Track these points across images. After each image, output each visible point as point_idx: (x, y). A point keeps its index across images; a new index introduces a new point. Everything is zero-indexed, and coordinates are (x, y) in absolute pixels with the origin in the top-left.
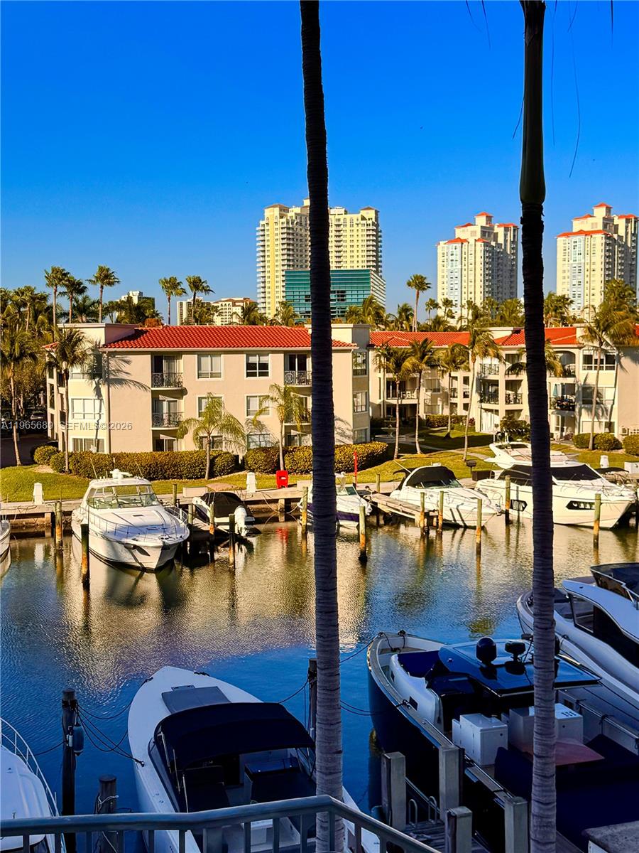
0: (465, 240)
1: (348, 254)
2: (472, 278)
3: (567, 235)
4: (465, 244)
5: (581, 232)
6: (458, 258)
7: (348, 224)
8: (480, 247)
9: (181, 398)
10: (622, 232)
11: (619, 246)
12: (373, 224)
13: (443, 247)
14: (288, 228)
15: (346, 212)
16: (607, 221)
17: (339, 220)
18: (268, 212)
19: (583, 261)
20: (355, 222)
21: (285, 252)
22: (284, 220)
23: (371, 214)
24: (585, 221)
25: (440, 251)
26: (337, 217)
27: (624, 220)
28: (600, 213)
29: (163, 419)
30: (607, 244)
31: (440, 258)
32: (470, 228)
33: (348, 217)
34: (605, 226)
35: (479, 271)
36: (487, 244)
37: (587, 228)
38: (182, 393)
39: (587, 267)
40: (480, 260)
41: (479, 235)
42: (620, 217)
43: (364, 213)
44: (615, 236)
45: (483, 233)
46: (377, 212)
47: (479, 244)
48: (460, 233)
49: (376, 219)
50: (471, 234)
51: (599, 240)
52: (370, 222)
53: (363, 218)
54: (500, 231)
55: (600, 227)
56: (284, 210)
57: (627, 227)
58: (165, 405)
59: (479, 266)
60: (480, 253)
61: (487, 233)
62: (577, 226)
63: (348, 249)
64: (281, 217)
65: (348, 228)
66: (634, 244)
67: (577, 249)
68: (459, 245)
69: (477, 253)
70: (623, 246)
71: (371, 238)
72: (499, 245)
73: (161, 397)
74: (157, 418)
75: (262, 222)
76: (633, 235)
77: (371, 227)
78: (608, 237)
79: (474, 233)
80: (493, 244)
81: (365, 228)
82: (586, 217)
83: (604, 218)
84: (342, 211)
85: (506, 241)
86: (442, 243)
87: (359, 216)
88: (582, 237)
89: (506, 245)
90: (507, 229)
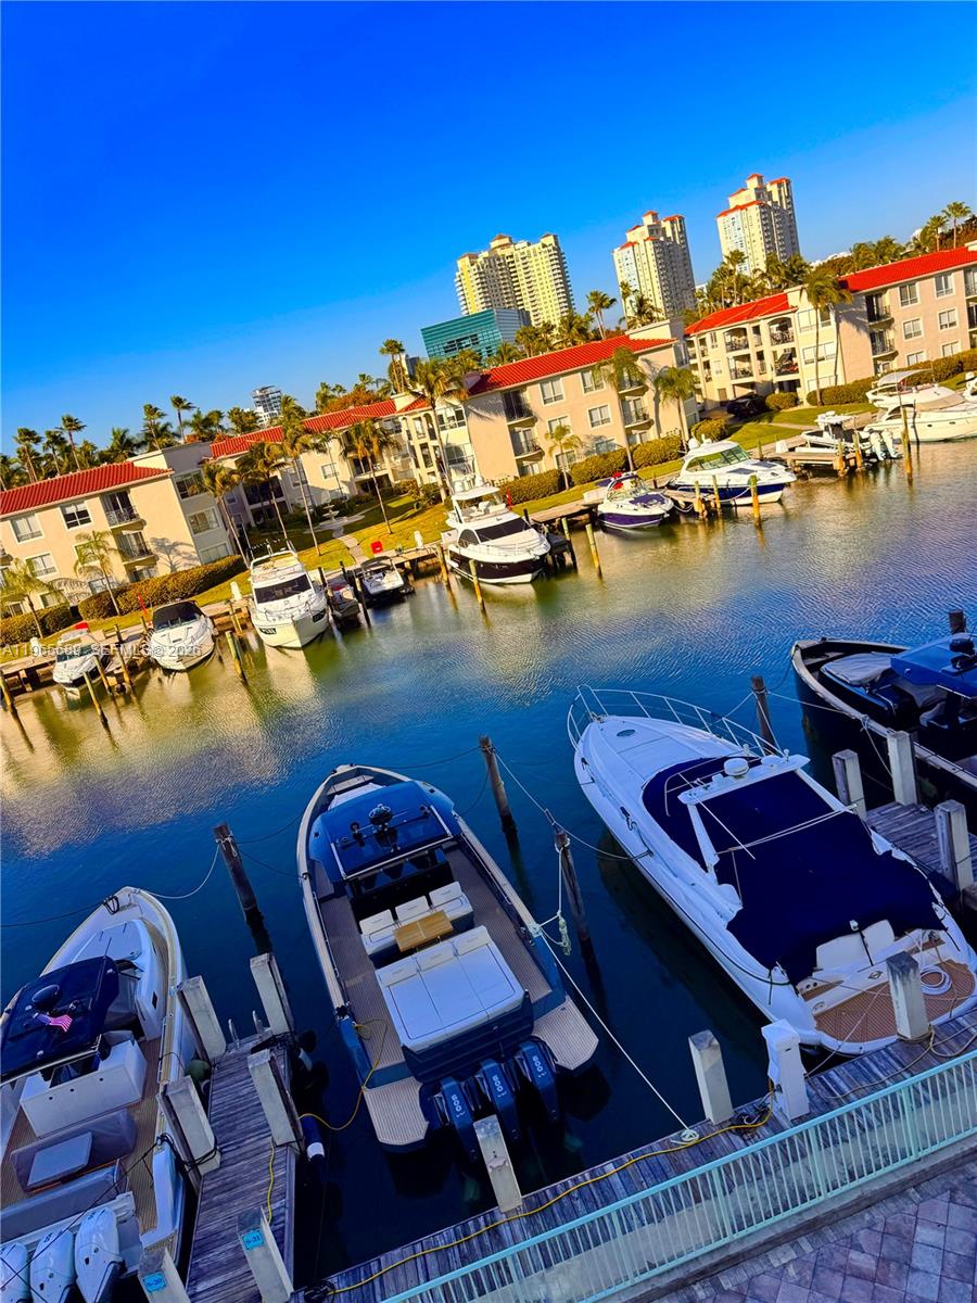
0: (635, 243)
1: (538, 282)
2: (647, 276)
3: (725, 214)
4: (636, 246)
5: (737, 208)
6: (633, 261)
7: (532, 254)
8: (650, 245)
9: (533, 425)
10: (776, 198)
11: (775, 212)
12: (554, 248)
13: (618, 254)
14: (480, 273)
15: (529, 244)
16: (760, 191)
17: (523, 253)
18: (460, 263)
19: (743, 235)
20: (538, 251)
21: (482, 295)
22: (475, 267)
23: (550, 240)
24: (739, 195)
25: (616, 259)
26: (522, 251)
27: (775, 186)
28: (753, 184)
29: (522, 448)
30: (762, 213)
31: (617, 265)
32: (638, 230)
33: (531, 248)
34: (758, 195)
35: (654, 268)
36: (655, 241)
37: (741, 202)
38: (534, 421)
39: (748, 239)
40: (652, 258)
41: (647, 235)
42: (772, 184)
43: (543, 241)
44: (769, 203)
45: (651, 232)
46: (555, 237)
47: (648, 243)
48: (631, 237)
49: (556, 243)
50: (639, 235)
51: (754, 211)
52: (550, 248)
53: (544, 246)
54: (667, 225)
55: (754, 198)
56: (473, 258)
57: (780, 192)
58: (521, 434)
59: (653, 264)
60: (651, 251)
61: (654, 230)
62: (733, 202)
63: (537, 278)
64: (472, 265)
65: (533, 258)
66: (789, 206)
67: (736, 224)
68: (630, 248)
69: (647, 251)
70: (779, 211)
71: (555, 262)
72: (668, 239)
73: (517, 429)
74: (518, 450)
75: (457, 274)
76: (787, 197)
77: (552, 252)
78: (762, 206)
79: (643, 233)
80: (662, 239)
81: (548, 254)
82: (739, 192)
83: (756, 189)
84: (525, 244)
85: (674, 233)
86: (616, 250)
87: (540, 245)
88: (738, 212)
89: (674, 238)
90: (672, 222)
